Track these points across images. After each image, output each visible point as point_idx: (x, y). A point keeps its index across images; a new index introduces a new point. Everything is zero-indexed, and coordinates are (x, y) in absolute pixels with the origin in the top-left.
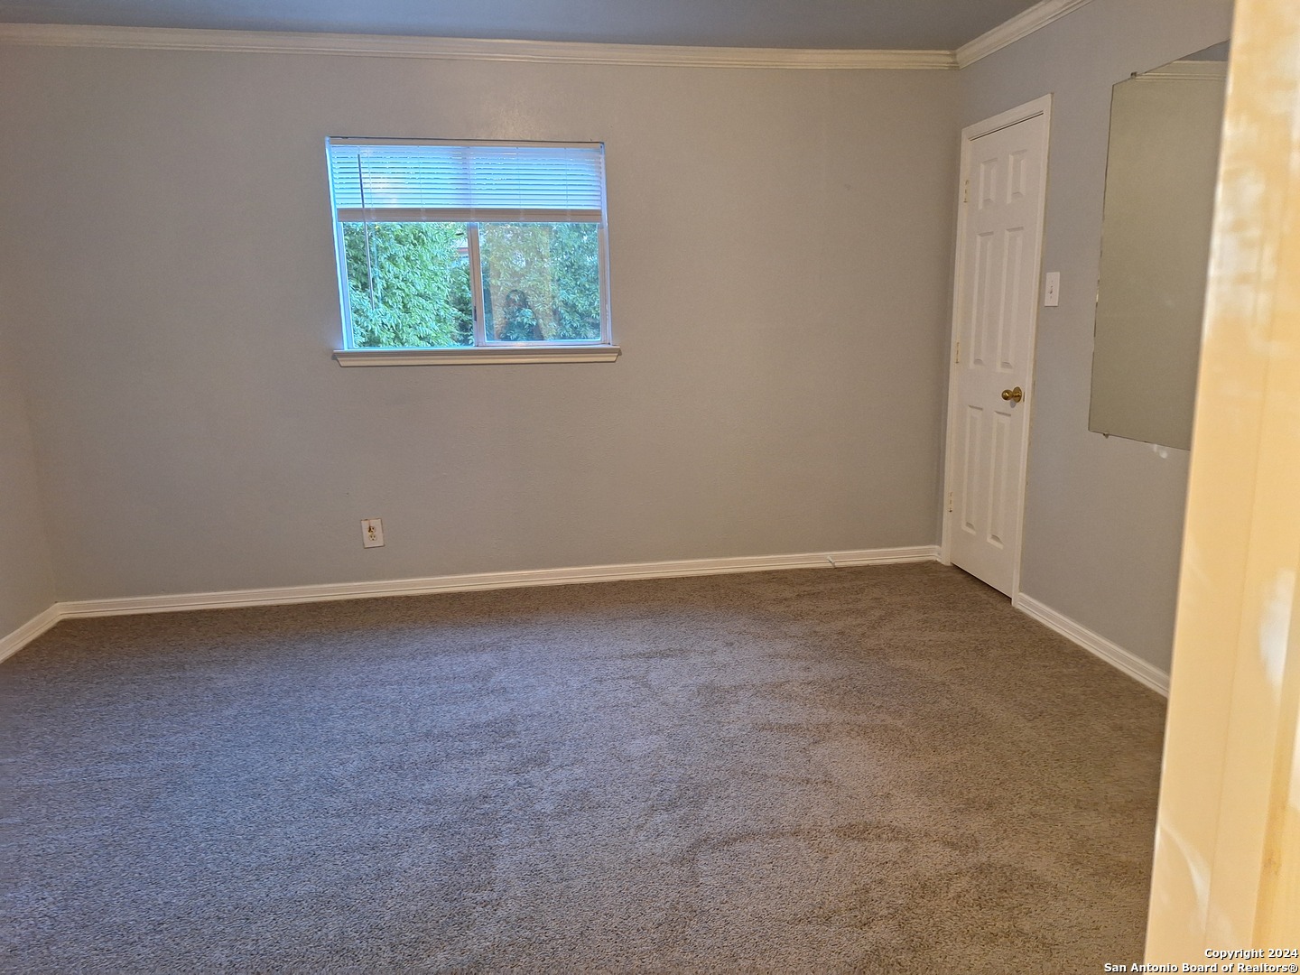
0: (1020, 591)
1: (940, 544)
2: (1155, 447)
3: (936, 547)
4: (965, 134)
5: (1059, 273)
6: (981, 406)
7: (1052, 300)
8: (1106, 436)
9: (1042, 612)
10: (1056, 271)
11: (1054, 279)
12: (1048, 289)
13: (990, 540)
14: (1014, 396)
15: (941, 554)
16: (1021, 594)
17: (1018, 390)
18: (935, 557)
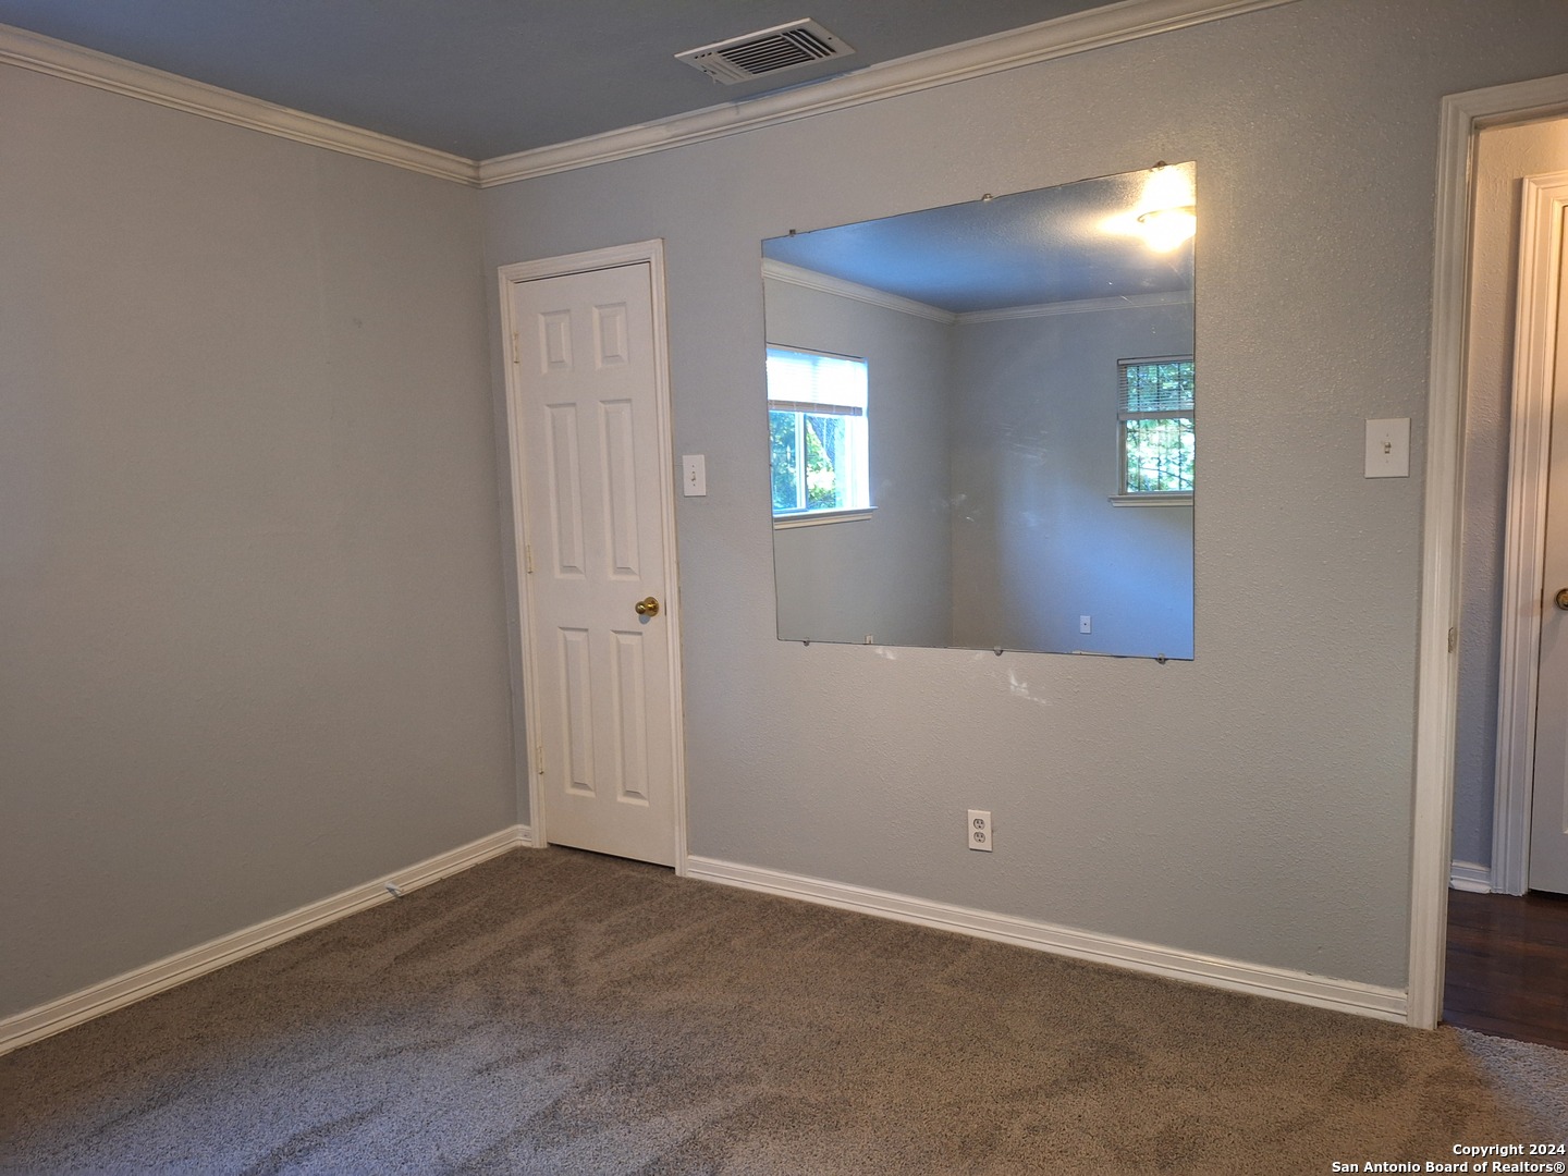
0: (689, 854)
1: (528, 824)
2: (880, 650)
3: (520, 826)
4: (504, 273)
5: (703, 456)
6: (586, 627)
7: (696, 487)
8: (806, 643)
9: (730, 872)
10: (698, 453)
11: (695, 464)
12: (687, 475)
13: (621, 799)
14: (648, 609)
15: (530, 835)
16: (690, 857)
17: (652, 600)
18: (521, 841)
